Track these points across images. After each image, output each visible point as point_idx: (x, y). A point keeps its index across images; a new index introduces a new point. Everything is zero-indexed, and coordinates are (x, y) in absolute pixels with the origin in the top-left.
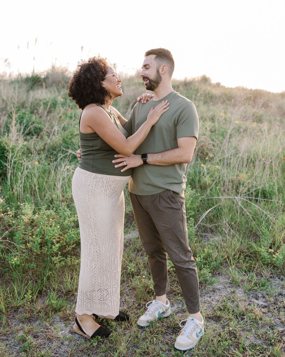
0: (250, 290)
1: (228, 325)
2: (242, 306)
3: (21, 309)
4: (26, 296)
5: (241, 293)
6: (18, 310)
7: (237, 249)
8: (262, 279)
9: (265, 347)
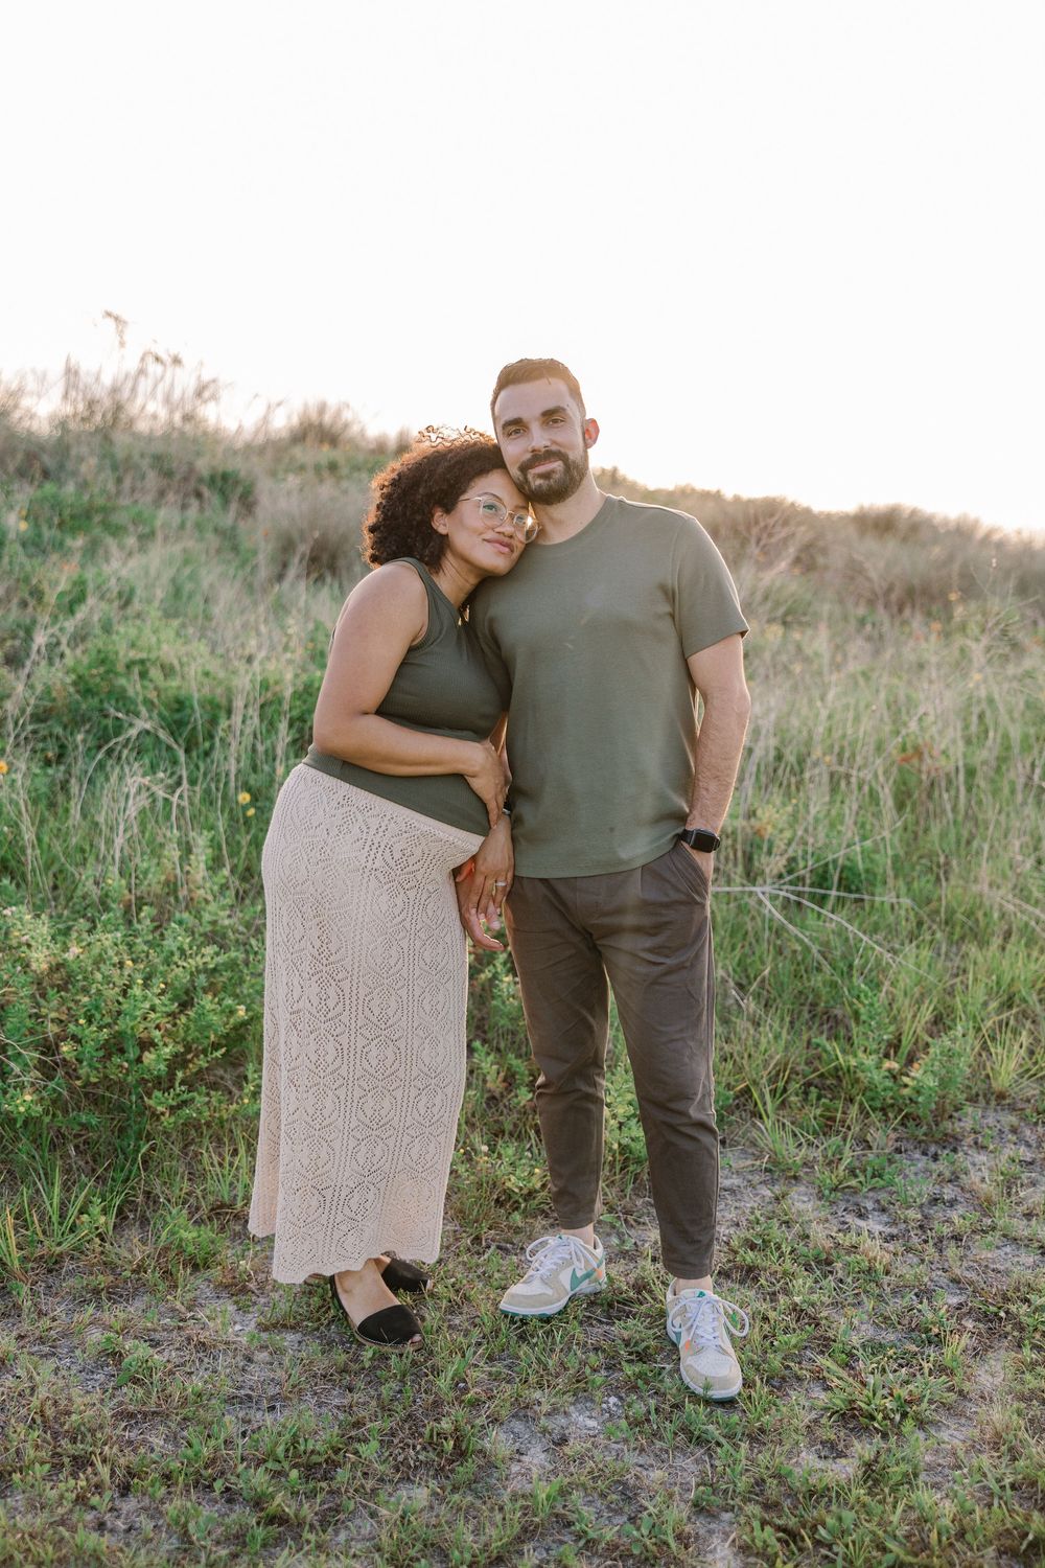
0: (835, 1189)
1: (786, 1292)
2: (820, 1235)
3: (68, 1265)
4: (85, 1217)
5: (806, 1199)
6: (57, 1267)
7: (776, 1065)
8: (871, 1156)
9: (914, 1348)
